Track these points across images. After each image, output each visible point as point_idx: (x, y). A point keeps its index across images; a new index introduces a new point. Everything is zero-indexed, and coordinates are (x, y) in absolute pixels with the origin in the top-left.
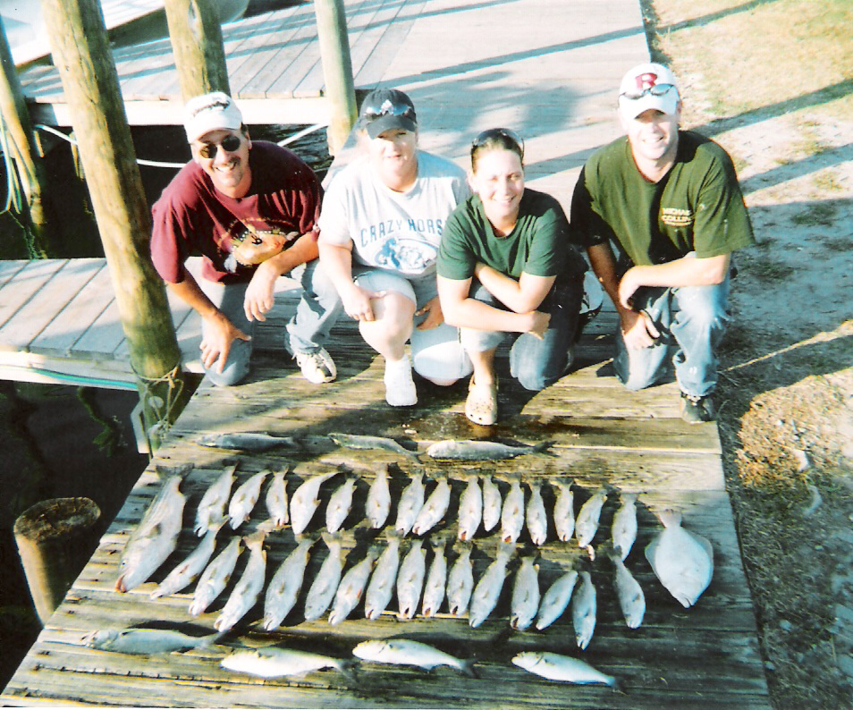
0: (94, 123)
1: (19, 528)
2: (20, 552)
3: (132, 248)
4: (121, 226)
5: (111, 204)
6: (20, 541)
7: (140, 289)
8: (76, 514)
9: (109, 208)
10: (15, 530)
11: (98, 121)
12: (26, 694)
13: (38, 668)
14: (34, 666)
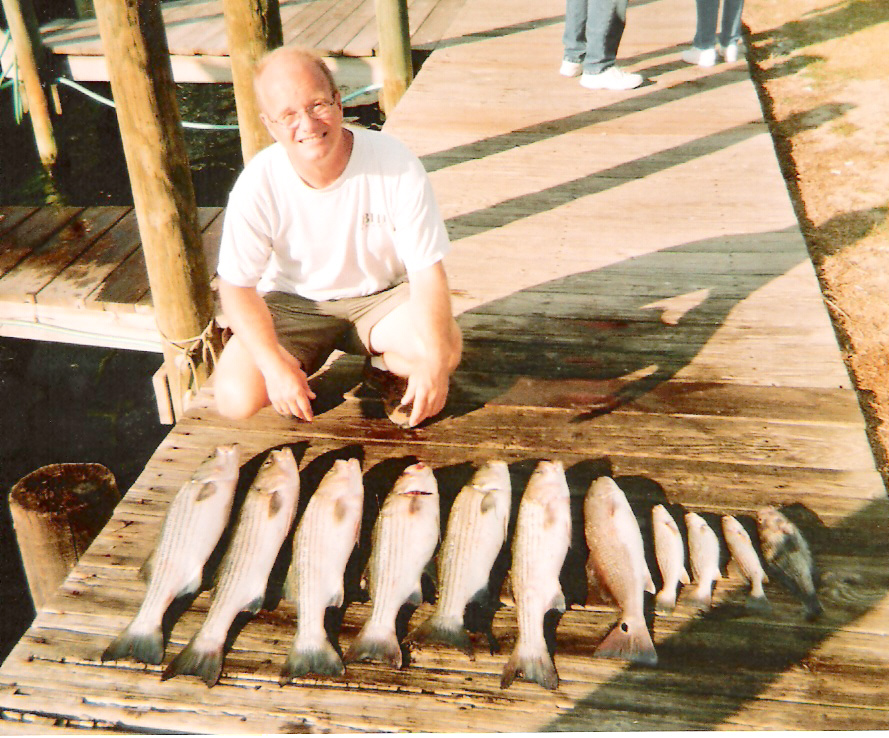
0: (124, 18)
1: (14, 496)
2: (15, 526)
3: (163, 174)
4: (151, 146)
5: (140, 120)
6: (16, 512)
7: (170, 224)
8: (85, 481)
9: (137, 125)
10: (10, 499)
11: (129, 17)
12: (15, 691)
13: (31, 660)
14: (27, 656)
